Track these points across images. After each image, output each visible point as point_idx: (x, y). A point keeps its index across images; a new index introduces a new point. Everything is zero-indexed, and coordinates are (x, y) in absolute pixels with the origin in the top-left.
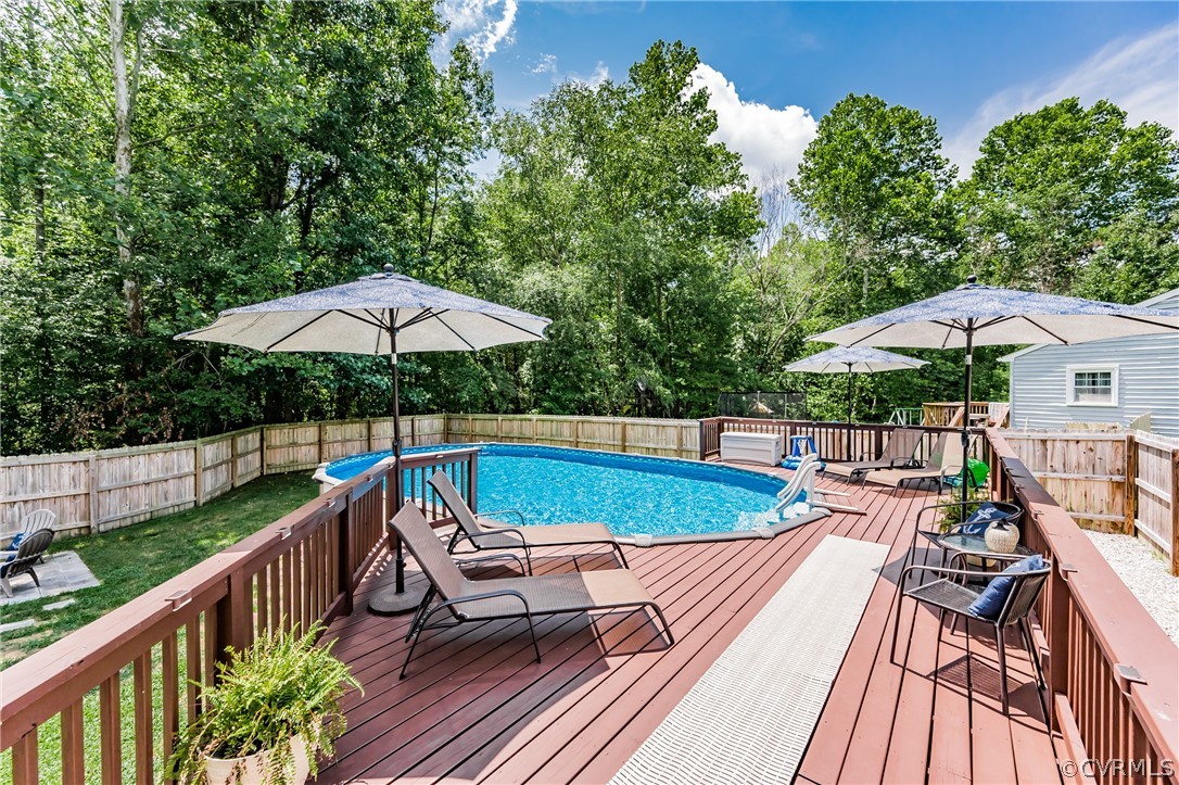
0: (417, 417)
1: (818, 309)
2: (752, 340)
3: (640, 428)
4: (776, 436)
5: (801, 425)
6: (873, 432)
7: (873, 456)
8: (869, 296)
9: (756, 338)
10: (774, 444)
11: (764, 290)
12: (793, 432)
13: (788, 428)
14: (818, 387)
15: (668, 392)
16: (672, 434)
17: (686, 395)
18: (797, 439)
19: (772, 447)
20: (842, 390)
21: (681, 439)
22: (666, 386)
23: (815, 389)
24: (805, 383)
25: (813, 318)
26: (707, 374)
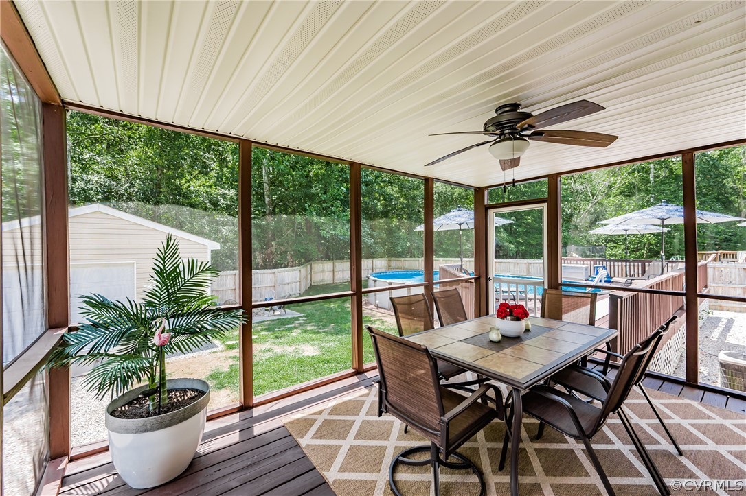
0: (374, 259)
1: (615, 191)
2: (566, 213)
3: (504, 265)
4: (585, 266)
5: (599, 261)
6: (640, 264)
7: (640, 275)
8: (655, 182)
9: (569, 212)
10: (584, 269)
11: (575, 181)
12: (595, 264)
13: (592, 263)
14: (615, 243)
15: (513, 246)
16: (524, 267)
17: (524, 248)
18: (597, 267)
19: (584, 271)
20: (634, 245)
21: (529, 270)
22: (511, 242)
23: (613, 244)
24: (606, 241)
25: (611, 198)
26: (536, 236)
